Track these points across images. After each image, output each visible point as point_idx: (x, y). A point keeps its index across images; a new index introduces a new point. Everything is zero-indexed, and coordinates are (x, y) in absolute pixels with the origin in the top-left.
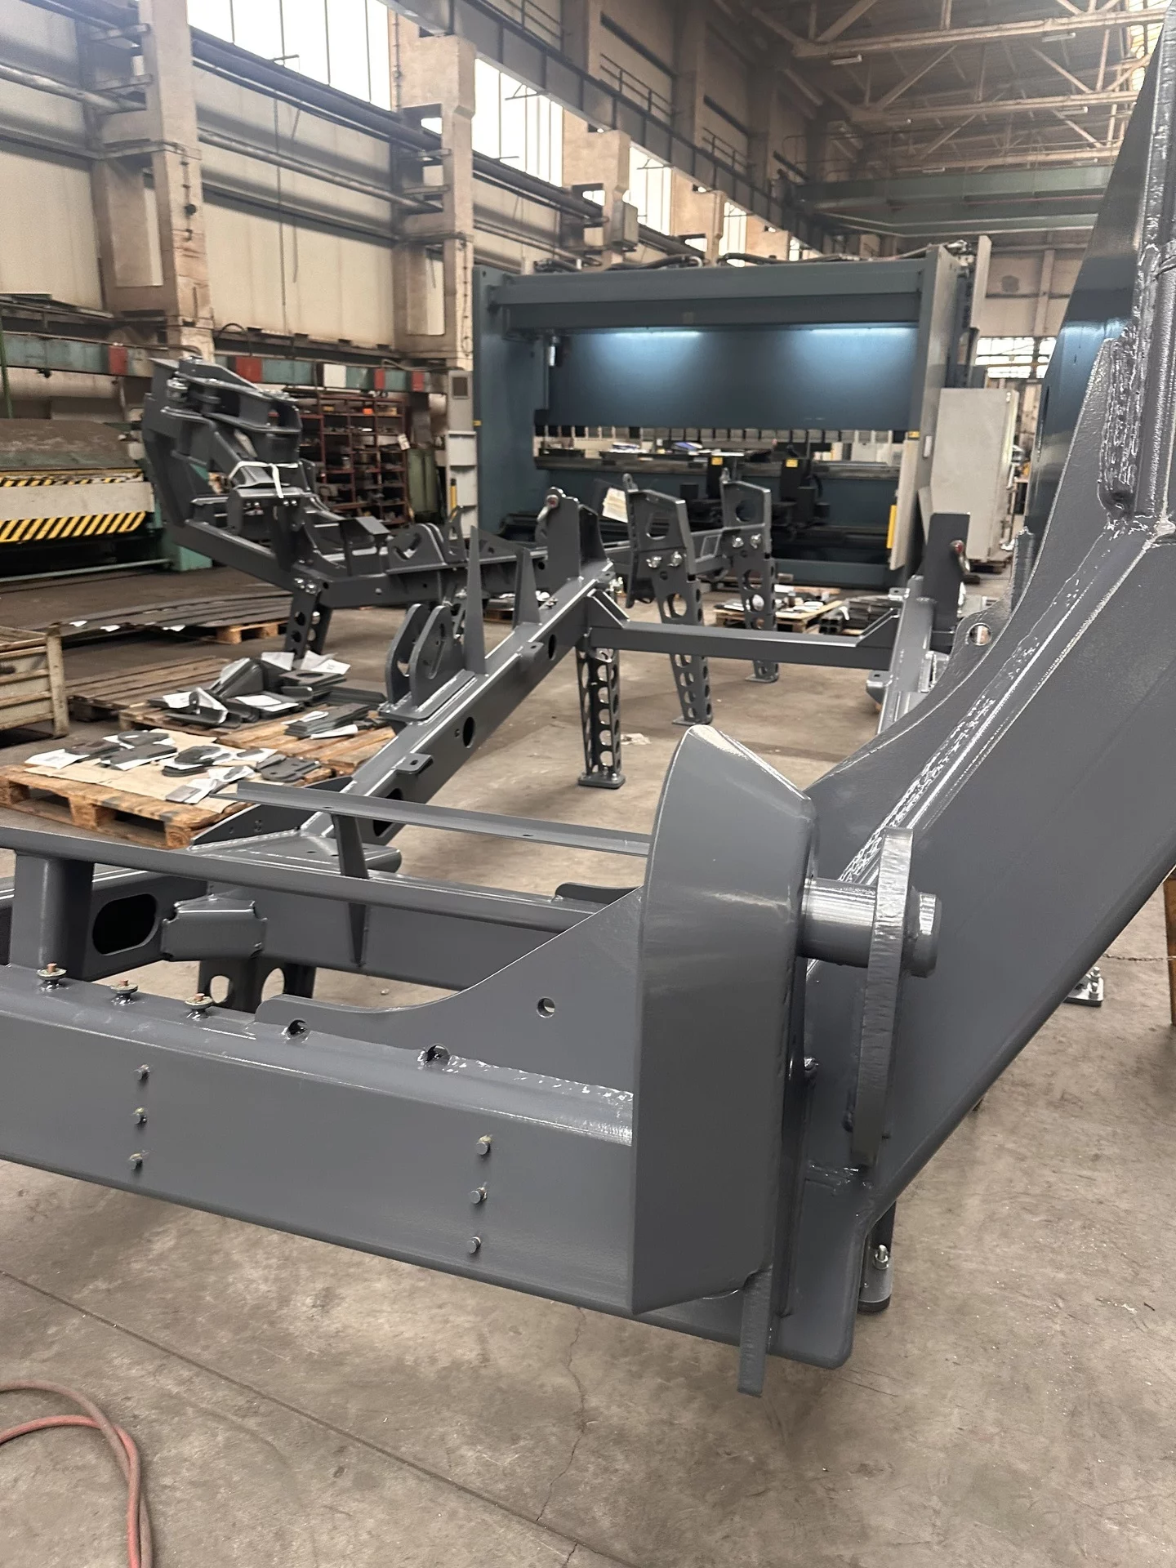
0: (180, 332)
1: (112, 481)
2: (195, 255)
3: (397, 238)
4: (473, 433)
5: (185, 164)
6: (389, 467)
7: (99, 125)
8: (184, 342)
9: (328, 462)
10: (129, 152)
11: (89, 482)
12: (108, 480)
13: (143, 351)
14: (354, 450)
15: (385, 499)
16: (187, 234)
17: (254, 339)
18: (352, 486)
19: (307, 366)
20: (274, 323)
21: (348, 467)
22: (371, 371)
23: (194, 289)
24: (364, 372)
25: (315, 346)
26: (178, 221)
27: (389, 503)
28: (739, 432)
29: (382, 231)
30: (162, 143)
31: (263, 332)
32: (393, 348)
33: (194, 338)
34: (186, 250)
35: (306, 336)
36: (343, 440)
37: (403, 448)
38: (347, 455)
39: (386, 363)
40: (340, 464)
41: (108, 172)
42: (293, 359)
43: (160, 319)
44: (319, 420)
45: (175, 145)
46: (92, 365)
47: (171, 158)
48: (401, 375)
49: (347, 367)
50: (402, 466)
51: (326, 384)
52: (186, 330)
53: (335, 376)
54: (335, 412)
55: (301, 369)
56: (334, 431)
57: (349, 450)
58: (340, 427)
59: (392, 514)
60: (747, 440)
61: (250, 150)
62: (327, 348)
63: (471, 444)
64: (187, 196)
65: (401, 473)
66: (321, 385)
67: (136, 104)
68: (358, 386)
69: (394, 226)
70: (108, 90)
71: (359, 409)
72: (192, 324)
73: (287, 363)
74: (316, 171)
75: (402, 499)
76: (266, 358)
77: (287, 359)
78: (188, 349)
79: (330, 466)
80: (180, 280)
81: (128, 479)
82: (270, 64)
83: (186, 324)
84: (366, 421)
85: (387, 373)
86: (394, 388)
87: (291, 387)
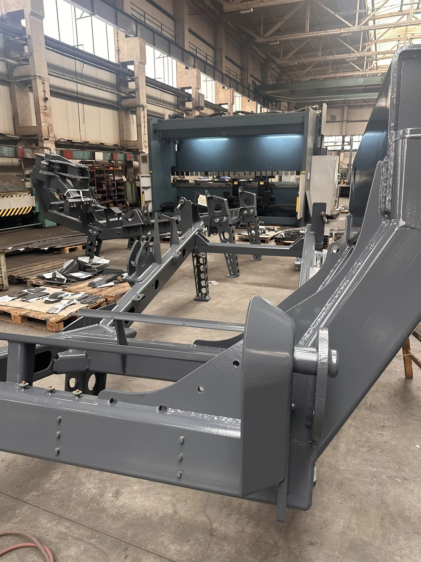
0: (43, 142)
1: (20, 196)
2: (47, 115)
3: (119, 107)
4: (150, 175)
5: (43, 83)
6: (119, 187)
7: (12, 70)
8: (45, 146)
9: (97, 187)
10: (23, 79)
11: (12, 196)
12: (18, 196)
13: (30, 149)
14: (106, 182)
15: (118, 199)
16: (45, 108)
17: (69, 144)
18: (106, 195)
19: (89, 153)
20: (76, 138)
21: (105, 188)
22: (112, 154)
23: (48, 127)
24: (110, 154)
25: (91, 146)
26: (42, 103)
27: (120, 200)
29: (114, 105)
30: (35, 76)
31: (73, 141)
32: (119, 145)
33: (48, 144)
34: (45, 113)
35: (88, 142)
36: (103, 178)
37: (124, 181)
38: (104, 184)
39: (117, 151)
40: (102, 187)
41: (15, 86)
42: (84, 151)
43: (36, 138)
44: (94, 172)
45: (40, 77)
46: (11, 154)
47: (39, 81)
48: (123, 155)
49: (103, 153)
50: (124, 187)
51: (96, 159)
52: (45, 141)
53: (99, 156)
55: (86, 154)
56: (99, 175)
58: (101, 174)
59: (121, 204)
60: (246, 175)
61: (67, 78)
62: (95, 146)
63: (149, 179)
64: (45, 95)
65: (124, 189)
66: (94, 159)
67: (26, 63)
68: (107, 159)
69: (118, 103)
70: (16, 58)
71: (108, 167)
72: (48, 139)
73: (82, 152)
74: (90, 85)
75: (124, 199)
76: (74, 150)
77: (82, 150)
78: (46, 148)
80: (43, 124)
81: (26, 195)
82: (73, 48)
83: (45, 139)
84: (110, 171)
85: (117, 154)
86: (120, 160)
87: (83, 160)
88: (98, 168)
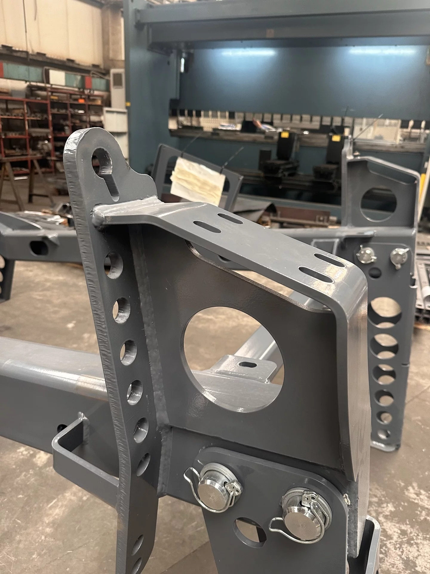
9: (54, 129)
19: (39, 71)
20: (20, 44)
22: (83, 78)
24: (79, 77)
28: (298, 117)
31: (13, 48)
35: (45, 54)
38: (67, 126)
39: (93, 73)
42: (29, 67)
44: (47, 104)
49: (66, 73)
51: (51, 84)
53: (58, 78)
54: (59, 100)
55: (35, 72)
56: (58, 111)
57: (68, 123)
58: (63, 109)
60: (303, 123)
66: (48, 82)
68: (74, 86)
71: (76, 100)
73: (25, 68)
77: (25, 65)
79: (56, 132)
84: (81, 107)
85: (93, 80)
86: (98, 89)
87: (28, 83)
88: (56, 98)
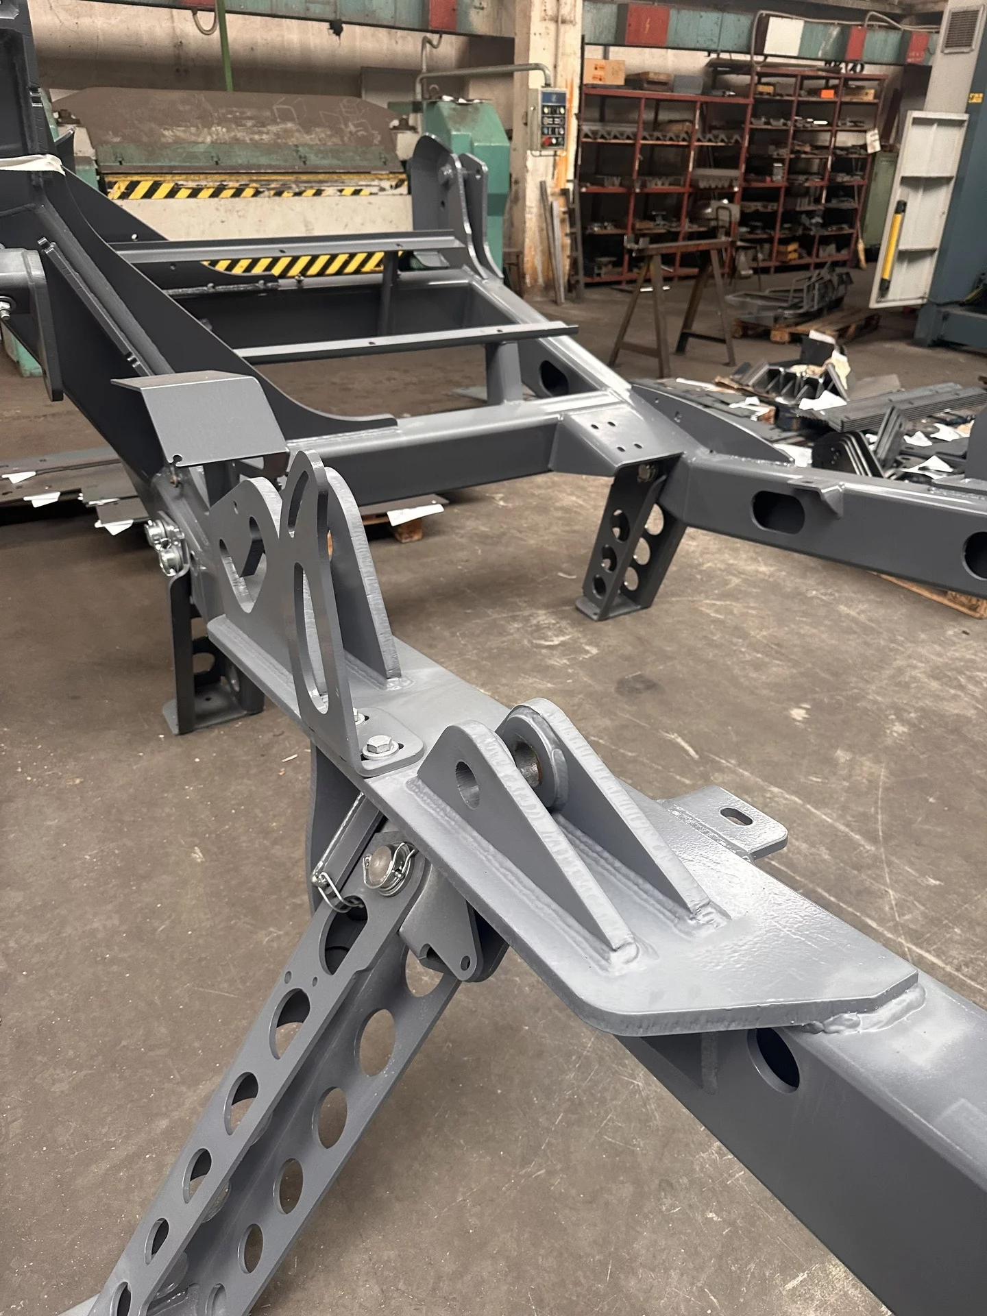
1: (356, 193)
6: (843, 178)
9: (749, 170)
11: (318, 193)
14: (792, 152)
15: (824, 225)
19: (744, 22)
22: (845, 31)
24: (835, 32)
37: (870, 151)
38: (781, 161)
40: (769, 172)
42: (724, 10)
48: (894, 37)
49: (806, 22)
50: (863, 178)
51: (766, 52)
53: (785, 37)
54: (775, 94)
55: (735, 26)
56: (767, 123)
58: (777, 118)
59: (832, 247)
65: (860, 187)
66: (760, 51)
68: (820, 55)
71: (816, 92)
73: (713, 17)
75: (852, 226)
85: (869, 35)
86: (876, 58)
87: (714, 56)
88: (770, 89)
